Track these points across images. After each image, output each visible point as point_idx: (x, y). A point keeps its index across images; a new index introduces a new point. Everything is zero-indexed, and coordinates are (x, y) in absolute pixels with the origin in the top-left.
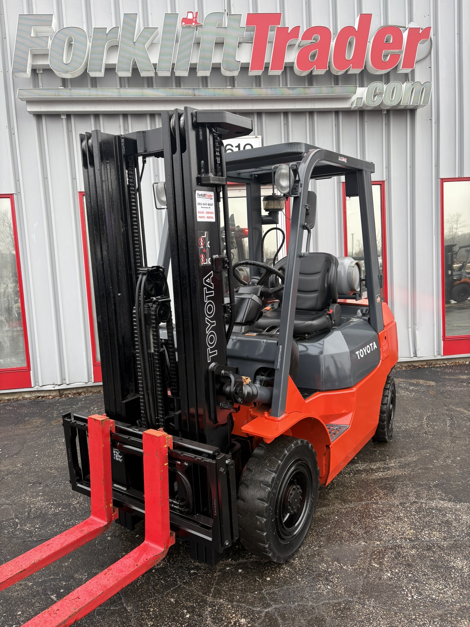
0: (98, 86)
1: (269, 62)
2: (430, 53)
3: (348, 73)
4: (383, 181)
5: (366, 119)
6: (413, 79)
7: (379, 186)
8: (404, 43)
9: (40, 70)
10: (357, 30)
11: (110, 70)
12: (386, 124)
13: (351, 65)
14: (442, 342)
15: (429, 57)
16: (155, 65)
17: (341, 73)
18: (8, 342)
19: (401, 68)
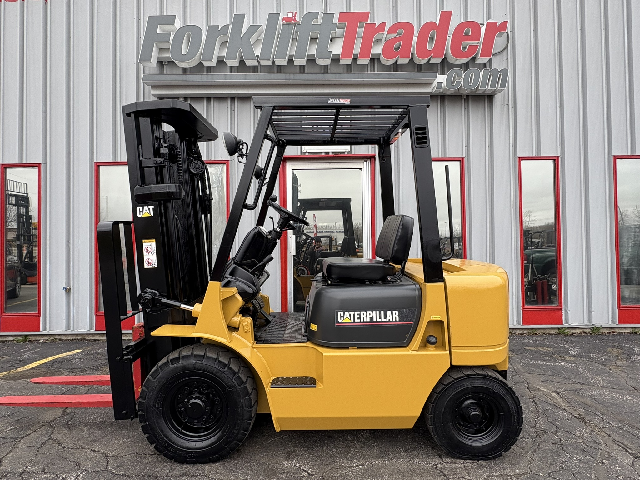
0: (212, 73)
1: (357, 53)
2: (507, 47)
3: (430, 62)
4: (463, 158)
5: (446, 103)
6: (491, 66)
7: (459, 162)
8: (482, 36)
9: (165, 62)
10: (438, 25)
12: (465, 108)
13: (432, 54)
14: (522, 311)
15: (506, 50)
17: (423, 61)
19: (479, 57)
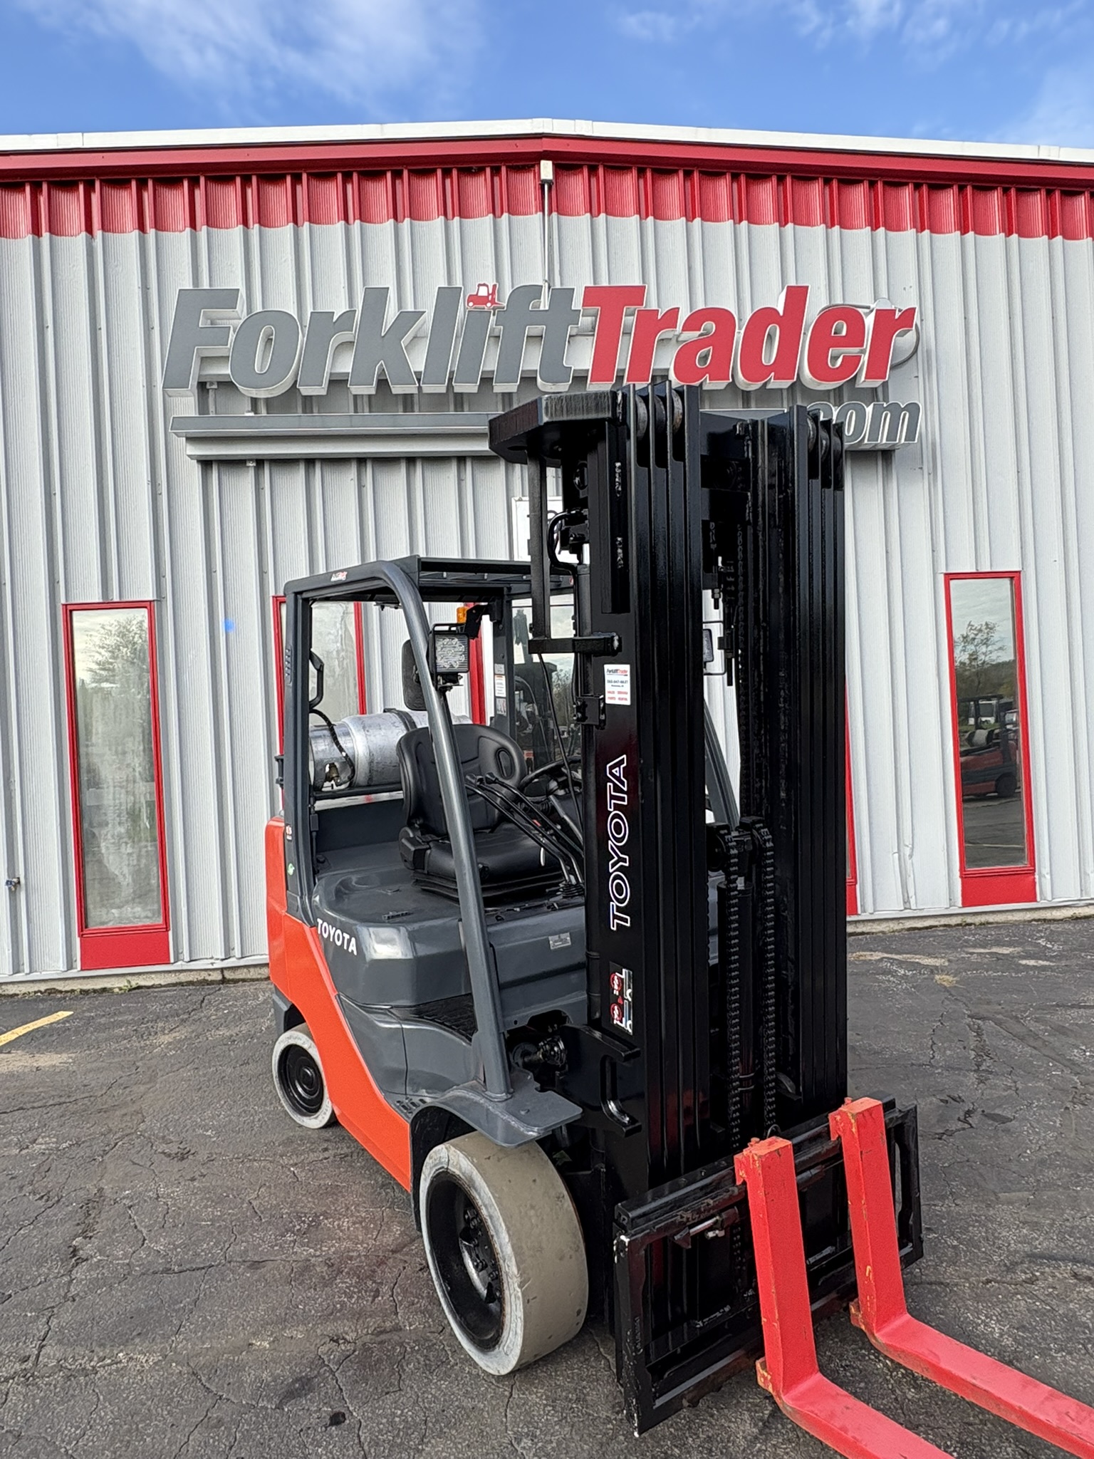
0: (314, 411)
1: (623, 367)
2: (915, 353)
6: (886, 399)
8: (868, 336)
9: (212, 383)
10: (781, 313)
11: (338, 383)
13: (773, 374)
14: (959, 880)
15: (914, 357)
16: (418, 374)
18: (130, 877)
19: (863, 379)
